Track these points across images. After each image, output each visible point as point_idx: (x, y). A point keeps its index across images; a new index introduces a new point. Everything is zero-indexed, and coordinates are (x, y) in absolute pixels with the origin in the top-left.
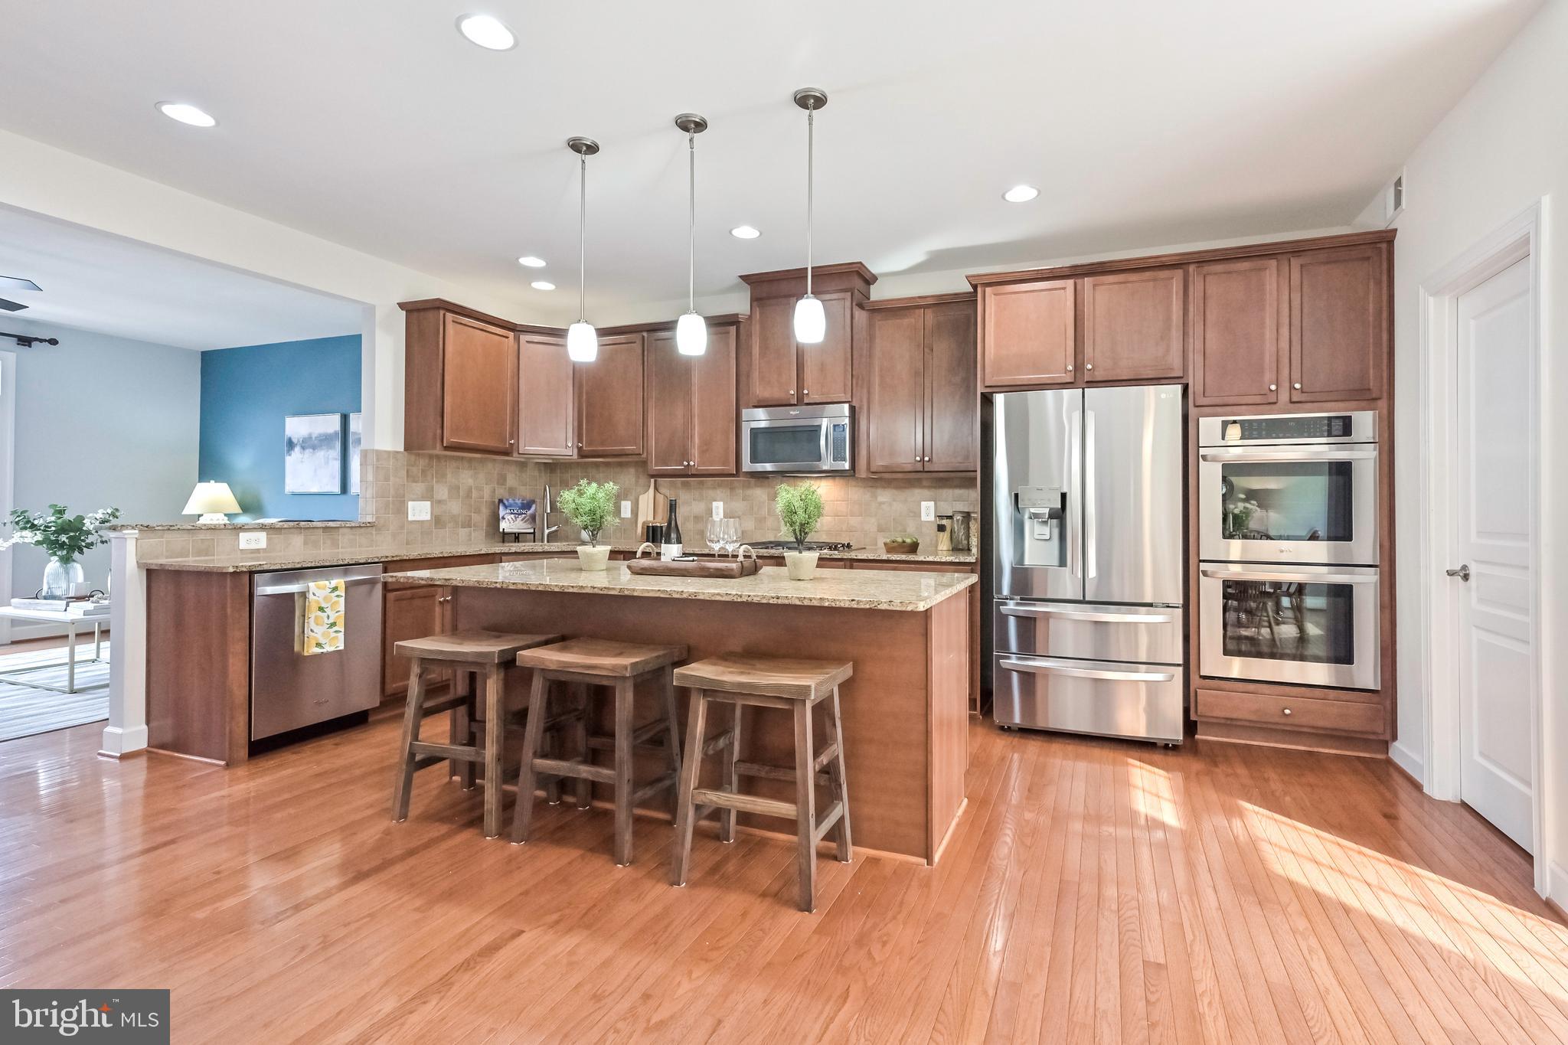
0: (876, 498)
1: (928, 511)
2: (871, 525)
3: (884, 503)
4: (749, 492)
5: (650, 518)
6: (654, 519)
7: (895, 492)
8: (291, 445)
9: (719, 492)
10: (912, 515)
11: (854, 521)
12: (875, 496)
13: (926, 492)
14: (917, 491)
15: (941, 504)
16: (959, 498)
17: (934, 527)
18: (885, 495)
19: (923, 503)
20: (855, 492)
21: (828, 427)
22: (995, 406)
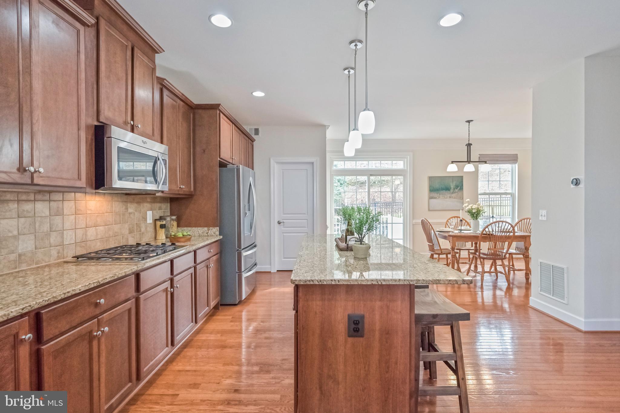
1: (150, 217)
2: (125, 229)
10: (143, 220)
13: (149, 206)
14: (145, 205)
15: (154, 212)
16: (160, 208)
17: (153, 226)
18: (132, 208)
19: (148, 212)
20: (117, 206)
21: (161, 160)
22: (239, 170)
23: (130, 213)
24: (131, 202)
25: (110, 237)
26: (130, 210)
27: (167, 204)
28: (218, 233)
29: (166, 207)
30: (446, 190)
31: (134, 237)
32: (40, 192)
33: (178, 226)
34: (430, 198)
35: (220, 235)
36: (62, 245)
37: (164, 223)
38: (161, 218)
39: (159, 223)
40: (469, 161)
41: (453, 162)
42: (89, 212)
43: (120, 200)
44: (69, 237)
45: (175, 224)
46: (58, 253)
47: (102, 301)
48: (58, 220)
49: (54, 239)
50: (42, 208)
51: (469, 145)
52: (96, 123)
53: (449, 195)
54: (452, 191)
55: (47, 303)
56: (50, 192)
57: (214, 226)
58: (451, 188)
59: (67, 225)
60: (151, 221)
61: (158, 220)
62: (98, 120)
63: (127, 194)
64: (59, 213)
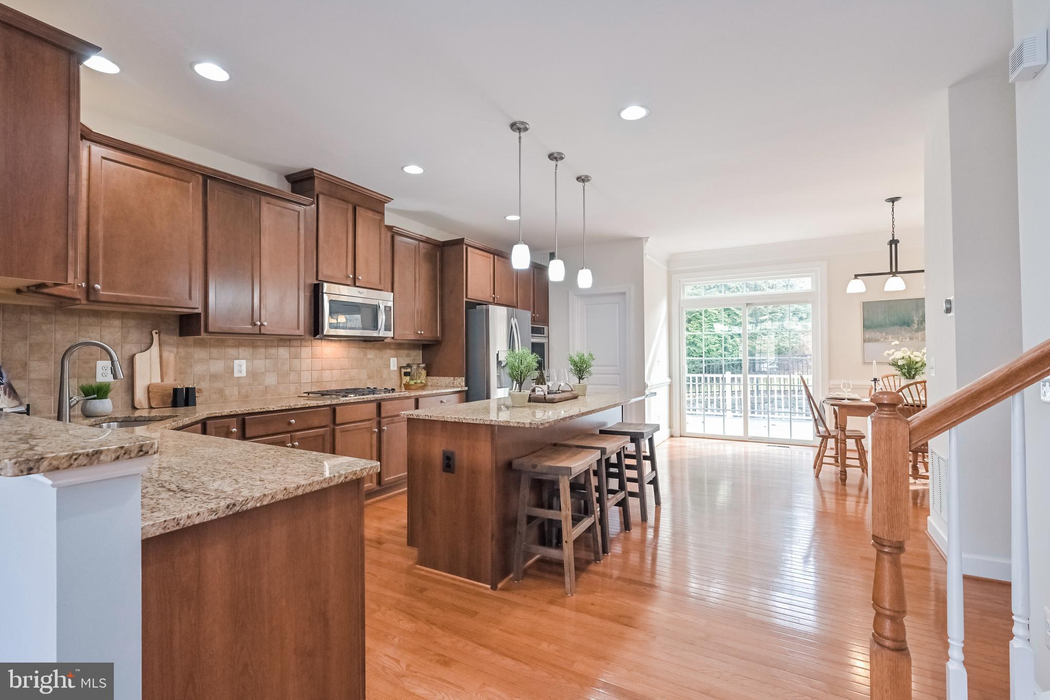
0: (367, 355)
1: (394, 364)
2: (363, 374)
3: (370, 359)
4: (273, 351)
5: (157, 380)
6: (162, 380)
7: (376, 351)
9: (244, 351)
10: (386, 366)
11: (354, 372)
12: (366, 355)
13: (392, 352)
14: (388, 351)
15: (400, 359)
16: (408, 356)
17: (397, 374)
18: (371, 354)
19: (391, 359)
20: (354, 352)
21: (382, 307)
22: (487, 311)
23: (369, 359)
24: (371, 348)
25: (346, 380)
26: (369, 356)
27: (418, 351)
28: (463, 384)
29: (417, 356)
30: (901, 326)
31: (373, 383)
32: (282, 340)
33: (428, 375)
34: (864, 341)
35: (466, 386)
36: (299, 382)
37: (409, 370)
38: (409, 366)
39: (403, 371)
40: (894, 273)
41: (856, 276)
42: (325, 357)
43: (357, 346)
44: (306, 377)
45: (424, 372)
46: (296, 389)
47: (293, 421)
48: (296, 362)
49: (293, 377)
50: (283, 352)
51: (894, 242)
52: (316, 282)
53: (908, 335)
54: (916, 326)
55: (247, 412)
56: (290, 340)
57: (460, 376)
58: (913, 321)
59: (304, 367)
60: (396, 368)
61: (404, 367)
62: (317, 279)
63: (364, 341)
64: (297, 356)
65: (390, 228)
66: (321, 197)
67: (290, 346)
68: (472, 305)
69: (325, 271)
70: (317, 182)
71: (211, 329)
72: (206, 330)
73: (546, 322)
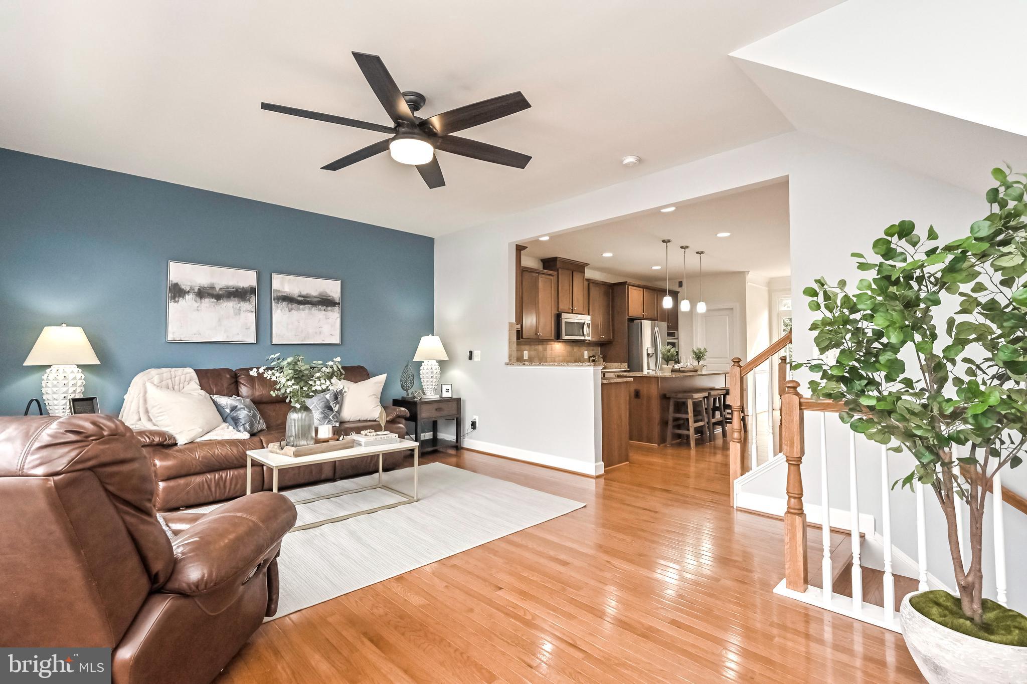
1: (586, 354)
7: (578, 348)
8: (177, 292)
9: (527, 347)
10: (582, 356)
12: (573, 349)
13: (585, 348)
14: (583, 347)
15: (589, 352)
16: (593, 350)
17: (588, 360)
19: (585, 352)
20: (568, 348)
21: (586, 324)
22: (641, 323)
23: (575, 352)
24: (574, 344)
26: (575, 350)
27: (598, 348)
28: (627, 367)
29: (598, 350)
32: (540, 341)
33: (605, 361)
35: (628, 368)
37: (594, 359)
38: (594, 356)
39: (591, 359)
45: (602, 360)
50: (540, 348)
52: (558, 313)
56: (542, 342)
57: (624, 362)
60: (587, 357)
61: (590, 357)
62: (558, 311)
63: (573, 342)
64: (545, 350)
65: (588, 280)
66: (560, 270)
67: (543, 345)
68: (631, 320)
69: (561, 307)
70: (558, 262)
71: (524, 337)
72: (522, 338)
73: (677, 329)
